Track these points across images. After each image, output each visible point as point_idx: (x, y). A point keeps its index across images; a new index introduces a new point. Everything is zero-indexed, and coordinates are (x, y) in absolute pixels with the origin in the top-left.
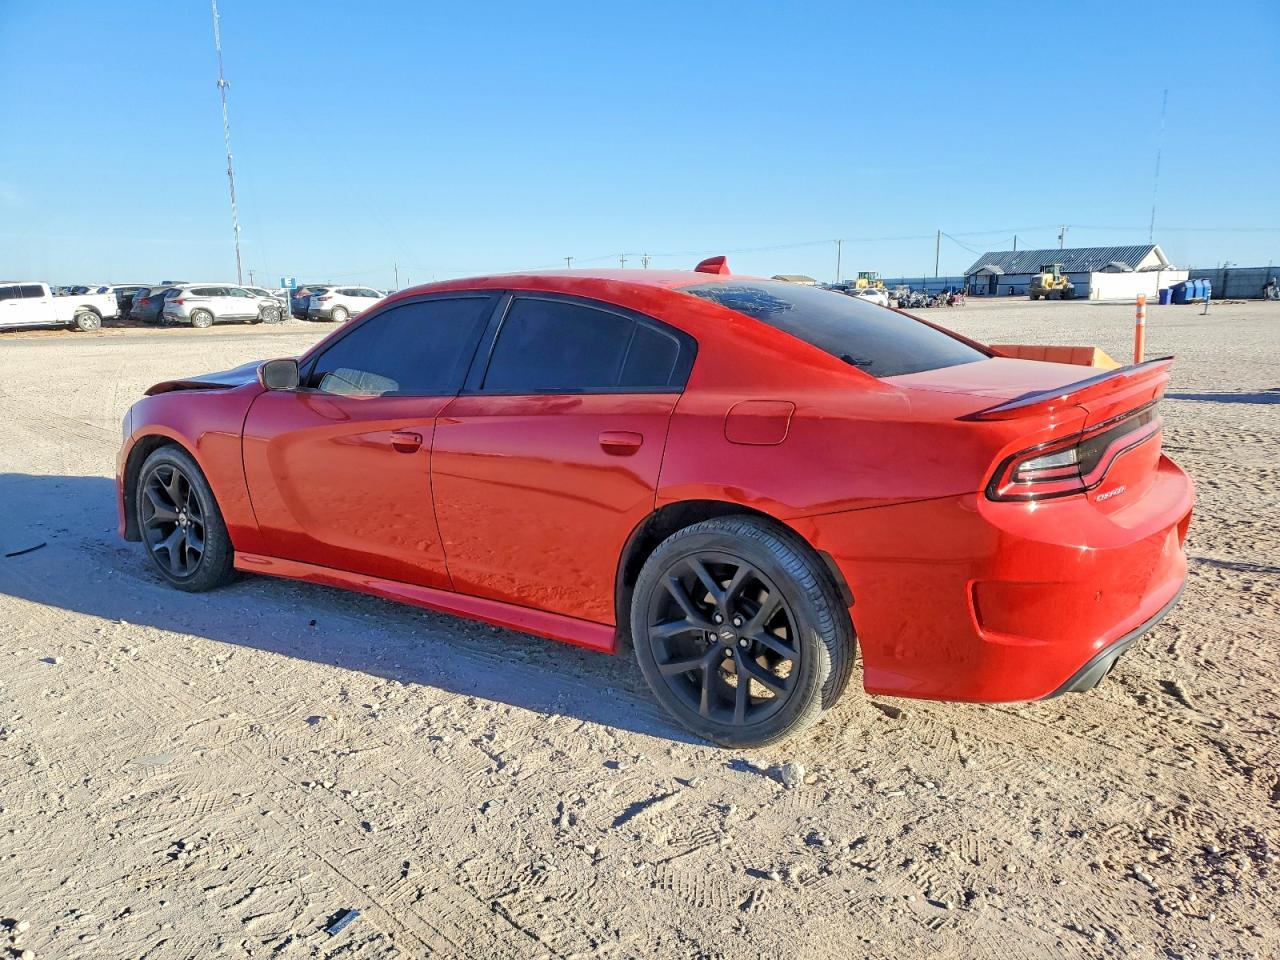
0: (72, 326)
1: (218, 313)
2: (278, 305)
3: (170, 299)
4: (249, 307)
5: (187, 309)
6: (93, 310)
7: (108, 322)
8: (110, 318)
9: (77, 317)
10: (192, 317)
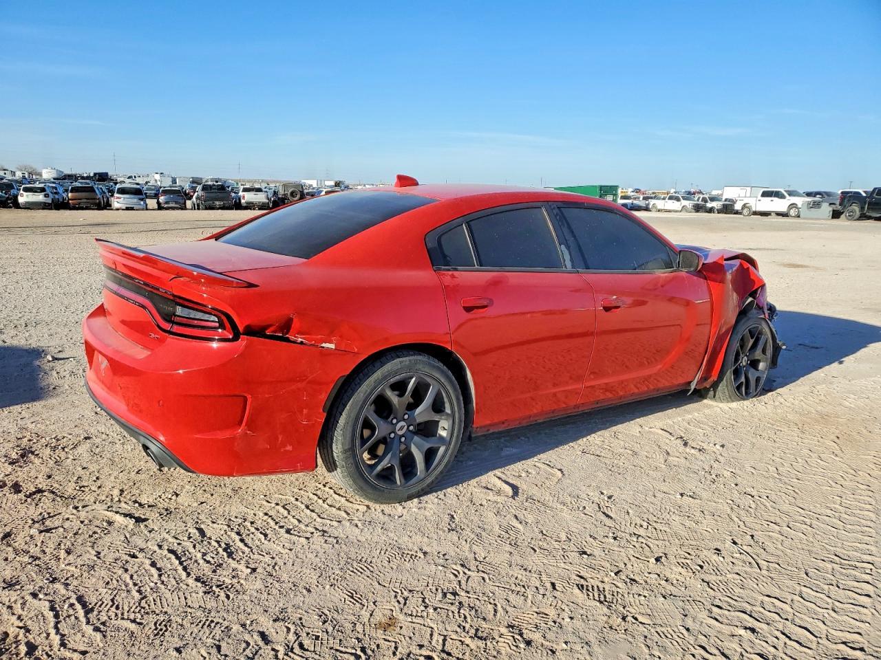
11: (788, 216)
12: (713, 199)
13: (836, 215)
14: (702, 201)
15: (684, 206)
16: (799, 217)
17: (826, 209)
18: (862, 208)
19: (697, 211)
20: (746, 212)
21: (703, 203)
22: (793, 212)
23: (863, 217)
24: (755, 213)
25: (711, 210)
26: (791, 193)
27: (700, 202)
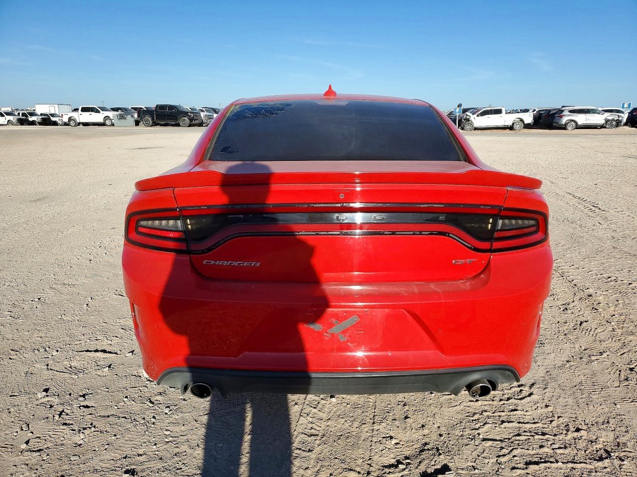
0: (511, 128)
1: (580, 123)
2: (618, 118)
3: (557, 115)
4: (599, 119)
5: (564, 120)
6: (522, 120)
7: (527, 126)
8: (529, 124)
9: (513, 124)
10: (566, 124)
11: (105, 125)
12: (32, 114)
13: (137, 123)
14: (22, 116)
15: (9, 121)
16: (113, 125)
17: (130, 120)
18: (153, 119)
19: (22, 124)
20: (72, 123)
21: (24, 117)
22: (108, 122)
23: (155, 124)
24: (79, 124)
25: (33, 123)
26: (104, 109)
27: (21, 117)
